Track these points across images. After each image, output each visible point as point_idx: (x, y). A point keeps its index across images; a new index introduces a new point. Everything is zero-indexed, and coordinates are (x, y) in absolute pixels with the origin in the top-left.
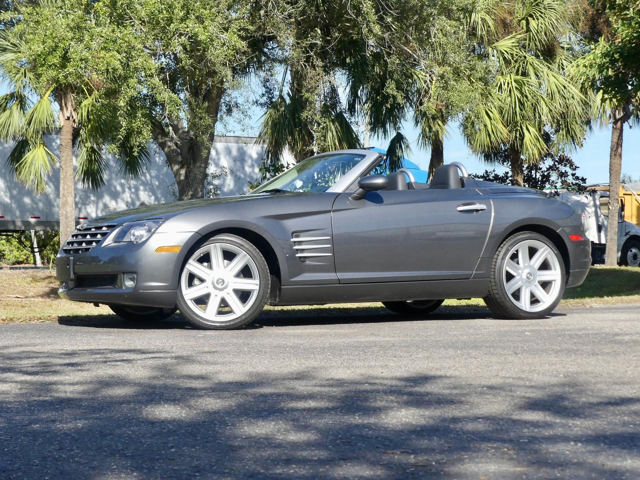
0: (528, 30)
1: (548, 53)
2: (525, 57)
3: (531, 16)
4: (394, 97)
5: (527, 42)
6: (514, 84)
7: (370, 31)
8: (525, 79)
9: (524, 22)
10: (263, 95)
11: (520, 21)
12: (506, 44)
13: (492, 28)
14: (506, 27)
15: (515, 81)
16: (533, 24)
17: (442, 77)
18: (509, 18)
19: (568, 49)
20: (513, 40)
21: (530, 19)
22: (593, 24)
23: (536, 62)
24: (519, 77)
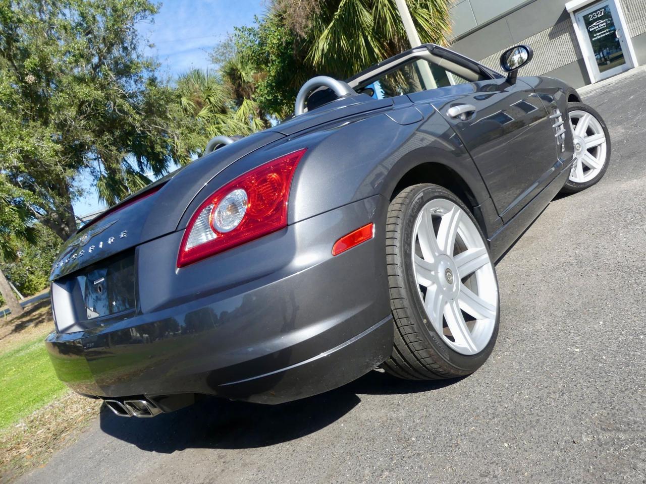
0: (211, 103)
1: (224, 111)
2: (215, 116)
3: (210, 96)
4: (162, 153)
5: (213, 108)
6: (216, 130)
7: (134, 119)
8: (220, 126)
9: (207, 100)
10: (94, 180)
11: (205, 101)
12: (204, 112)
13: (194, 105)
14: (200, 105)
15: (216, 128)
16: (212, 99)
17: (182, 134)
18: (200, 100)
19: (231, 108)
20: (206, 110)
21: (209, 97)
22: (237, 92)
23: (222, 116)
24: (216, 126)
